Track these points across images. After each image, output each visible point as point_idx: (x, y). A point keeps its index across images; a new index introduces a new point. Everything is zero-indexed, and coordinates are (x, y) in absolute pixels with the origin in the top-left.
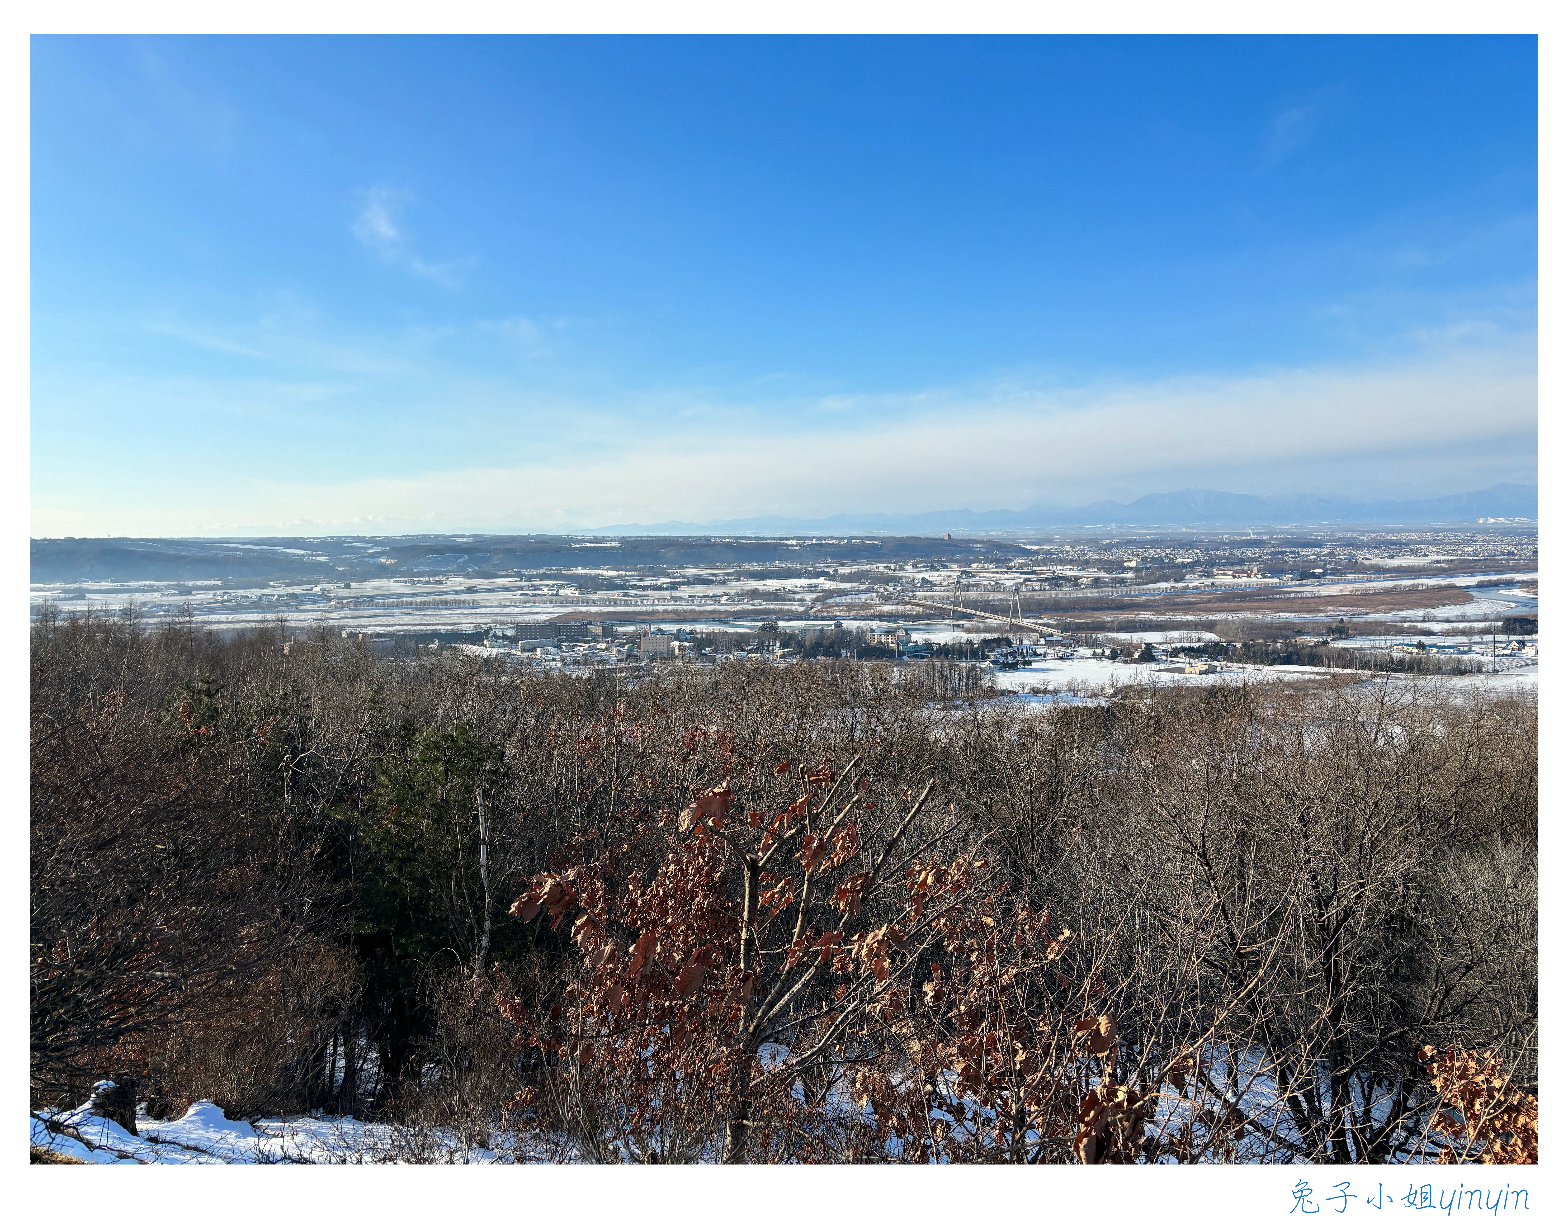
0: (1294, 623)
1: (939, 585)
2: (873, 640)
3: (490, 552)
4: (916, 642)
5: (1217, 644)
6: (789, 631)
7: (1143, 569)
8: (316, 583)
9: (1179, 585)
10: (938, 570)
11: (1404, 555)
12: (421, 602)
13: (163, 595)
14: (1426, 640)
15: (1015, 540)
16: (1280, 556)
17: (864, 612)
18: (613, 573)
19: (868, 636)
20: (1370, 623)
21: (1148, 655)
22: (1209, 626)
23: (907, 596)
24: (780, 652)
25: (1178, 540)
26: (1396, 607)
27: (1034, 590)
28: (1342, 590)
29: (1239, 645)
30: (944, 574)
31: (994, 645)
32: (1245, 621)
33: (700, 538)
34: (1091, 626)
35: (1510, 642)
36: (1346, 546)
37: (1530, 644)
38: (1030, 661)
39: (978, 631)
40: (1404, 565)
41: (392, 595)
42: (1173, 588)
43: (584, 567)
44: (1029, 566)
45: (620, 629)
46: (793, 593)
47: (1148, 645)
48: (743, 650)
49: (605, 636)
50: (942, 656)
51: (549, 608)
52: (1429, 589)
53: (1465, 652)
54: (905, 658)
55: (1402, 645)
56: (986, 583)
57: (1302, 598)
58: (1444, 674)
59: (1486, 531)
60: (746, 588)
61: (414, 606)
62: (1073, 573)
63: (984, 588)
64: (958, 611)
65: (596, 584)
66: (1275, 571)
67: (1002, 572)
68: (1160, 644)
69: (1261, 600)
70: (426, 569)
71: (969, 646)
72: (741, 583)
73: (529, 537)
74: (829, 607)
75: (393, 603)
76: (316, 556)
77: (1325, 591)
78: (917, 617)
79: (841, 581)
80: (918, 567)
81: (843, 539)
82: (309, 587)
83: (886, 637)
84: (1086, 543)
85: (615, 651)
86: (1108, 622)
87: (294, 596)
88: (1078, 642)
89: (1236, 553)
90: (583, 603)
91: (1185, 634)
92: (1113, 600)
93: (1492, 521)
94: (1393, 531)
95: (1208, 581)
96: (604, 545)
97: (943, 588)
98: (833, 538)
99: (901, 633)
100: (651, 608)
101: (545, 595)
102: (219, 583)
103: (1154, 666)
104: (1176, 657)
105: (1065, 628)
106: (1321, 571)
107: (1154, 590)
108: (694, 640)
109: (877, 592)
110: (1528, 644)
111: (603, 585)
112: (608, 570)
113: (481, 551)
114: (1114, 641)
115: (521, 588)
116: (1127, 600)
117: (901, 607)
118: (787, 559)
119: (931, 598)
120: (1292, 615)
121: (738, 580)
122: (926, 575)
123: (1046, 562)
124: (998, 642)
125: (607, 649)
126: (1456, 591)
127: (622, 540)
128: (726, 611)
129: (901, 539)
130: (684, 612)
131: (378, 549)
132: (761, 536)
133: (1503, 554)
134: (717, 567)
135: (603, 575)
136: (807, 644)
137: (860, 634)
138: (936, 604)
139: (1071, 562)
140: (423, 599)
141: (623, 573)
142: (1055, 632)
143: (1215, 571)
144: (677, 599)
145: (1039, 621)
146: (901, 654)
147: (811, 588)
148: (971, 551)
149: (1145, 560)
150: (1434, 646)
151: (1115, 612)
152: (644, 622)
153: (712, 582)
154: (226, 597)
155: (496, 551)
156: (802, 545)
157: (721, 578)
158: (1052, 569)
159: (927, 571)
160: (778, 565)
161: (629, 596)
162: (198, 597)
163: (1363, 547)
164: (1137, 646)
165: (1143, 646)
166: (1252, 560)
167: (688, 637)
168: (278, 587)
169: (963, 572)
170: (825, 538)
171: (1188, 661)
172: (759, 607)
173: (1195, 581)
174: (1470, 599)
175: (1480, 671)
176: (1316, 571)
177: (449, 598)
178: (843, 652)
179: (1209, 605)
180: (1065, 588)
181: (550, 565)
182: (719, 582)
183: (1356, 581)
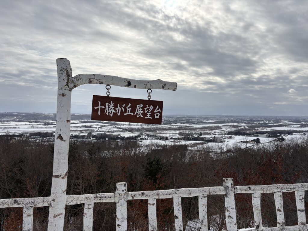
2: (113, 136)
4: (122, 136)
6: (94, 135)
9: (171, 125)
14: (216, 136)
16: (189, 120)
21: (167, 139)
24: (92, 139)
25: (170, 117)
28: (200, 126)
31: (138, 137)
35: (229, 136)
36: (200, 118)
43: (45, 120)
46: (94, 126)
47: (167, 137)
48: (84, 139)
50: (127, 140)
53: (222, 138)
55: (211, 137)
58: (219, 142)
60: (83, 125)
65: (48, 124)
71: (133, 137)
77: (197, 127)
79: (104, 124)
88: (153, 136)
89: (181, 119)
91: (173, 135)
97: (126, 125)
106: (196, 123)
108: (73, 137)
110: (232, 137)
111: (50, 124)
112: (51, 121)
115: (30, 125)
117: (118, 129)
119: (124, 127)
121: (81, 123)
127: (54, 114)
128: (79, 130)
133: (226, 120)
135: (49, 122)
136: (98, 137)
147: (98, 125)
163: (203, 118)
164: (165, 137)
172: (86, 129)
173: (174, 124)
174: (221, 129)
175: (225, 142)
178: (106, 139)
181: (37, 120)
183: (202, 125)
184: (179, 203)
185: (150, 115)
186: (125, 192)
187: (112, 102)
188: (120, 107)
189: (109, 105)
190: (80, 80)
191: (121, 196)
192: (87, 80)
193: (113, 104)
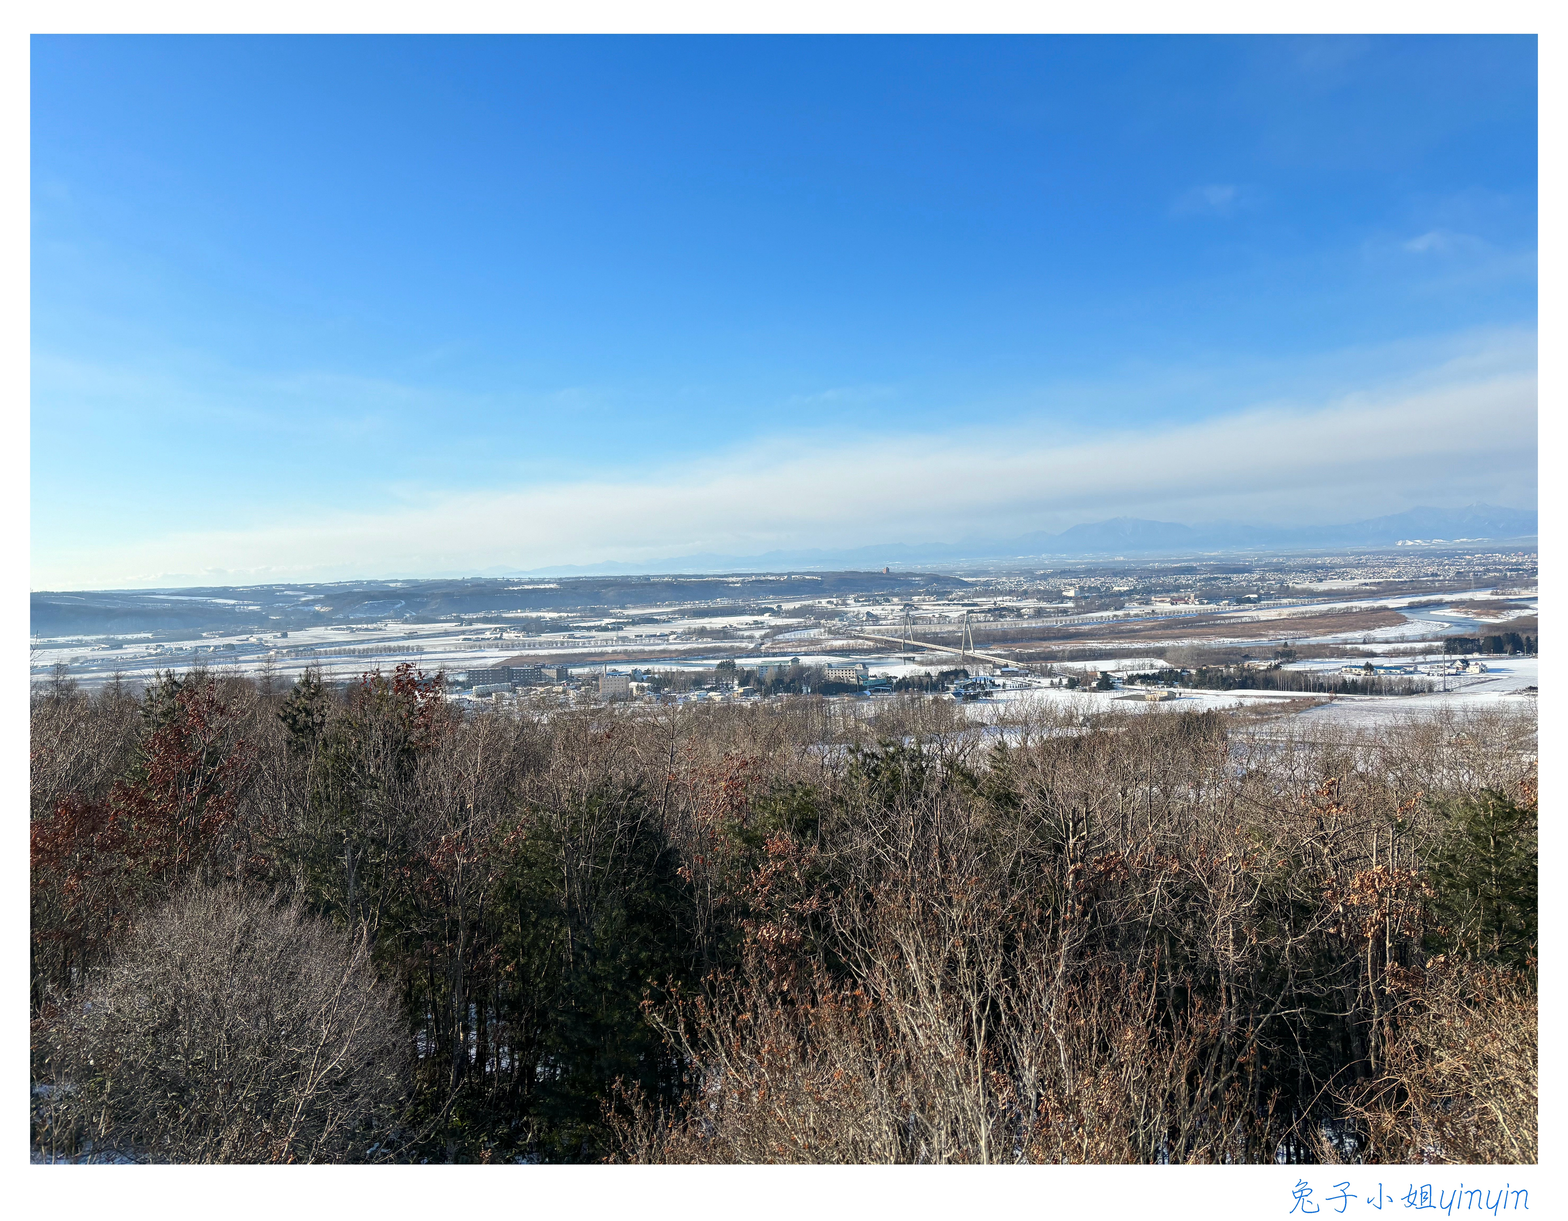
0: (1240, 648)
1: (886, 619)
2: (832, 675)
3: (427, 597)
4: (875, 676)
5: (1171, 671)
7: (1081, 598)
8: (252, 633)
9: (1120, 613)
10: (880, 604)
11: (1331, 579)
12: (364, 650)
13: (94, 650)
14: (1374, 661)
15: (951, 572)
16: (1213, 582)
17: (814, 647)
18: (555, 615)
19: (826, 672)
20: (1313, 646)
21: (1106, 683)
22: (1160, 653)
23: (856, 630)
24: (741, 690)
26: (1335, 630)
27: (978, 622)
28: (1280, 615)
29: (1193, 672)
30: (887, 608)
31: (952, 677)
32: (1192, 647)
33: (639, 577)
34: (1042, 656)
35: (1455, 661)
36: (1274, 571)
37: (1474, 663)
38: (992, 692)
39: (931, 663)
40: (1335, 588)
41: (332, 643)
42: (1115, 616)
43: (523, 609)
44: (968, 598)
45: (575, 671)
46: (740, 630)
47: (1104, 673)
48: (703, 689)
49: (560, 678)
50: (903, 691)
51: (495, 652)
52: (1362, 611)
53: (1411, 673)
54: (867, 692)
55: (1350, 667)
56: (930, 615)
57: (1241, 623)
58: (1397, 695)
59: (1406, 554)
60: (693, 627)
61: (357, 654)
62: (1014, 604)
63: (930, 621)
64: (908, 644)
65: (539, 627)
66: (1211, 597)
67: (944, 604)
68: (1113, 672)
69: (1203, 626)
70: (363, 616)
71: (927, 679)
72: (686, 621)
73: (464, 581)
74: (779, 643)
75: (335, 651)
76: (248, 605)
77: (1265, 615)
78: (870, 651)
79: (786, 617)
80: (859, 602)
81: (782, 575)
82: (244, 637)
83: (844, 672)
84: (1021, 574)
85: (572, 694)
86: (1059, 652)
87: (231, 647)
88: (1032, 671)
89: (1170, 580)
90: (529, 646)
91: (1138, 661)
92: (1059, 630)
93: (1410, 543)
94: (1317, 556)
95: (1148, 609)
96: (542, 587)
97: (889, 622)
98: (772, 574)
99: (859, 667)
100: (600, 649)
101: (488, 639)
102: (150, 635)
103: (1112, 694)
104: (1133, 684)
105: (1018, 658)
106: (1256, 596)
107: (1097, 618)
108: (651, 680)
109: (824, 627)
110: (1471, 663)
111: (547, 627)
112: (548, 611)
113: (418, 596)
114: (1066, 670)
115: (463, 632)
116: (1072, 629)
117: (852, 642)
118: (728, 596)
119: (879, 631)
120: (1236, 640)
121: (683, 618)
122: (869, 609)
123: (985, 593)
124: (955, 674)
125: (564, 692)
126: (1387, 613)
127: (560, 582)
128: (676, 651)
129: (840, 574)
130: (634, 652)
131: (311, 597)
132: (699, 573)
133: (1427, 575)
134: (658, 606)
135: (544, 618)
137: (819, 670)
138: (885, 637)
139: (1010, 593)
140: (365, 646)
141: (565, 615)
142: (1010, 662)
143: (1153, 598)
144: (624, 639)
145: (990, 652)
146: (862, 688)
147: (758, 625)
148: (910, 584)
149: (1082, 588)
150: (1381, 667)
151: (1062, 642)
152: (595, 663)
153: (657, 621)
154: (159, 650)
155: (433, 596)
156: (743, 582)
157: (665, 617)
158: (992, 600)
159: (869, 605)
160: (721, 602)
161: (575, 638)
162: (130, 651)
165: (1098, 673)
166: (1187, 586)
167: (645, 677)
168: (212, 638)
169: (906, 605)
171: (1144, 688)
172: (709, 645)
174: (1403, 621)
175: (1431, 690)
176: (1251, 596)
177: (393, 644)
178: (804, 688)
179: (1153, 632)
180: (1008, 619)
181: (489, 609)
182: (664, 621)
183: (1291, 605)
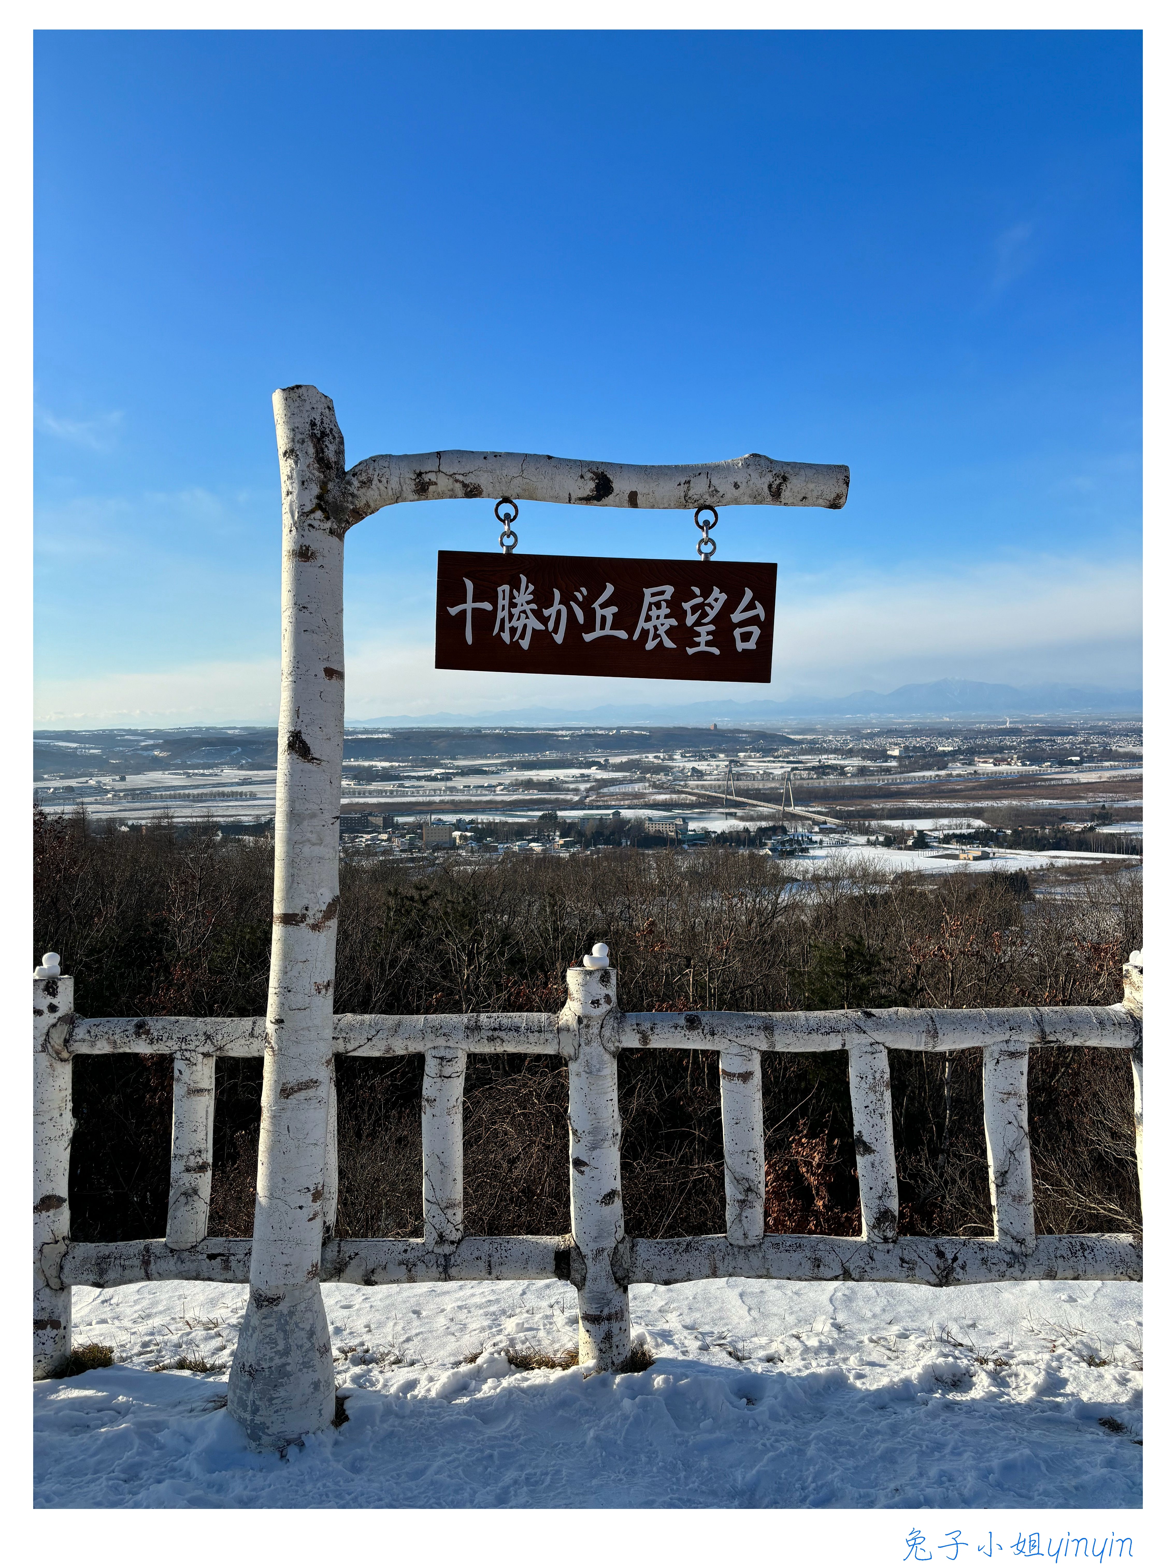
0: (1058, 810)
1: (710, 774)
2: (652, 830)
3: (263, 744)
4: (694, 831)
5: (987, 831)
6: (568, 821)
7: (905, 757)
8: (91, 776)
9: (943, 773)
10: (706, 760)
12: (198, 794)
15: (779, 730)
16: (1037, 744)
17: (638, 800)
18: (386, 764)
19: (647, 825)
20: (1131, 809)
21: (921, 842)
22: (977, 813)
23: (680, 785)
24: (561, 842)
25: (938, 729)
27: (802, 779)
28: (1100, 777)
29: (1009, 832)
30: (712, 764)
31: (770, 833)
32: (1011, 808)
33: (471, 729)
34: (862, 813)
36: (1099, 734)
38: (808, 849)
39: (751, 819)
41: (168, 787)
42: (937, 776)
43: (357, 758)
44: (794, 755)
45: (401, 820)
46: (566, 782)
47: (921, 832)
48: (525, 840)
49: (386, 826)
50: (722, 844)
54: (686, 846)
56: (754, 772)
57: (1062, 785)
60: (521, 778)
61: (191, 798)
62: (838, 762)
63: (754, 777)
64: (730, 800)
65: (370, 775)
66: (1035, 758)
67: (769, 761)
68: (930, 831)
69: (1023, 788)
70: (199, 761)
71: (746, 834)
72: (515, 773)
74: (603, 797)
75: (170, 795)
76: (89, 749)
77: (1084, 778)
78: (691, 806)
79: (613, 771)
80: (686, 757)
81: (611, 729)
82: (84, 779)
83: (664, 826)
84: (848, 733)
85: (396, 842)
86: (878, 810)
87: (70, 789)
88: (851, 830)
89: (994, 741)
90: (359, 794)
91: (955, 821)
92: (880, 788)
95: (971, 769)
96: (376, 737)
97: (713, 777)
98: (601, 729)
99: (679, 822)
100: (428, 799)
103: (929, 853)
104: (948, 843)
105: (837, 815)
106: (1078, 758)
107: (919, 777)
108: (474, 830)
109: (649, 781)
111: (378, 776)
112: (380, 761)
113: (253, 743)
114: (886, 828)
116: (894, 788)
117: (675, 797)
118: (557, 749)
119: (703, 787)
120: (1055, 801)
121: (511, 770)
122: (695, 765)
123: (810, 752)
124: (773, 830)
125: (389, 840)
127: (393, 732)
128: (502, 802)
129: (668, 729)
130: (462, 802)
131: (151, 742)
132: (530, 726)
134: (489, 758)
135: (376, 767)
136: (587, 832)
137: (639, 824)
138: (708, 793)
139: (835, 751)
140: (200, 791)
141: (397, 764)
142: (829, 819)
143: (976, 759)
144: (452, 789)
145: (811, 809)
146: (681, 842)
147: (585, 778)
148: (737, 740)
149: (906, 748)
151: (883, 800)
152: (421, 812)
153: (485, 773)
155: (268, 743)
156: (572, 736)
157: (494, 769)
158: (817, 758)
159: (695, 761)
160: (549, 755)
161: (404, 787)
163: (1115, 735)
164: (910, 833)
165: (915, 832)
166: (1011, 748)
167: (469, 827)
168: (52, 780)
169: (731, 761)
170: (594, 729)
171: (960, 847)
172: (535, 797)
173: (957, 769)
176: (1074, 758)
177: (226, 790)
178: (624, 841)
179: (974, 793)
180: (831, 777)
182: (493, 773)
183: (1112, 768)
184: (878, 1076)
185: (710, 637)
186: (604, 1008)
187: (524, 579)
188: (564, 601)
189: (512, 597)
190: (375, 481)
191: (587, 1026)
192: (408, 481)
193: (531, 587)
